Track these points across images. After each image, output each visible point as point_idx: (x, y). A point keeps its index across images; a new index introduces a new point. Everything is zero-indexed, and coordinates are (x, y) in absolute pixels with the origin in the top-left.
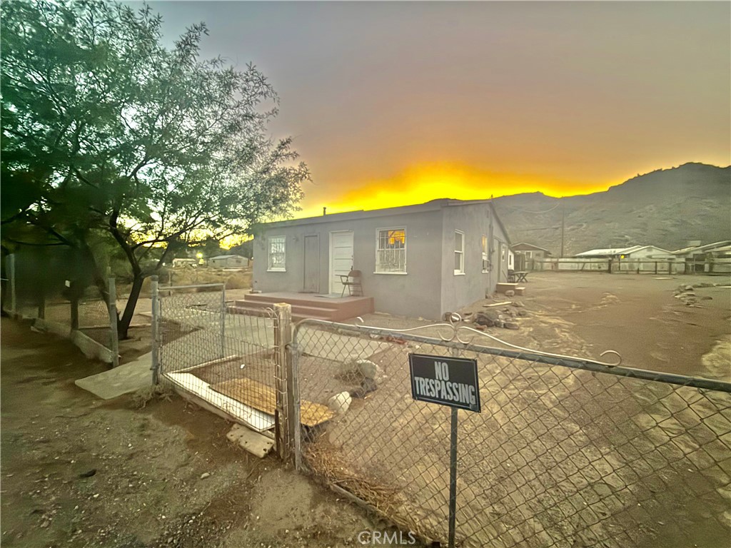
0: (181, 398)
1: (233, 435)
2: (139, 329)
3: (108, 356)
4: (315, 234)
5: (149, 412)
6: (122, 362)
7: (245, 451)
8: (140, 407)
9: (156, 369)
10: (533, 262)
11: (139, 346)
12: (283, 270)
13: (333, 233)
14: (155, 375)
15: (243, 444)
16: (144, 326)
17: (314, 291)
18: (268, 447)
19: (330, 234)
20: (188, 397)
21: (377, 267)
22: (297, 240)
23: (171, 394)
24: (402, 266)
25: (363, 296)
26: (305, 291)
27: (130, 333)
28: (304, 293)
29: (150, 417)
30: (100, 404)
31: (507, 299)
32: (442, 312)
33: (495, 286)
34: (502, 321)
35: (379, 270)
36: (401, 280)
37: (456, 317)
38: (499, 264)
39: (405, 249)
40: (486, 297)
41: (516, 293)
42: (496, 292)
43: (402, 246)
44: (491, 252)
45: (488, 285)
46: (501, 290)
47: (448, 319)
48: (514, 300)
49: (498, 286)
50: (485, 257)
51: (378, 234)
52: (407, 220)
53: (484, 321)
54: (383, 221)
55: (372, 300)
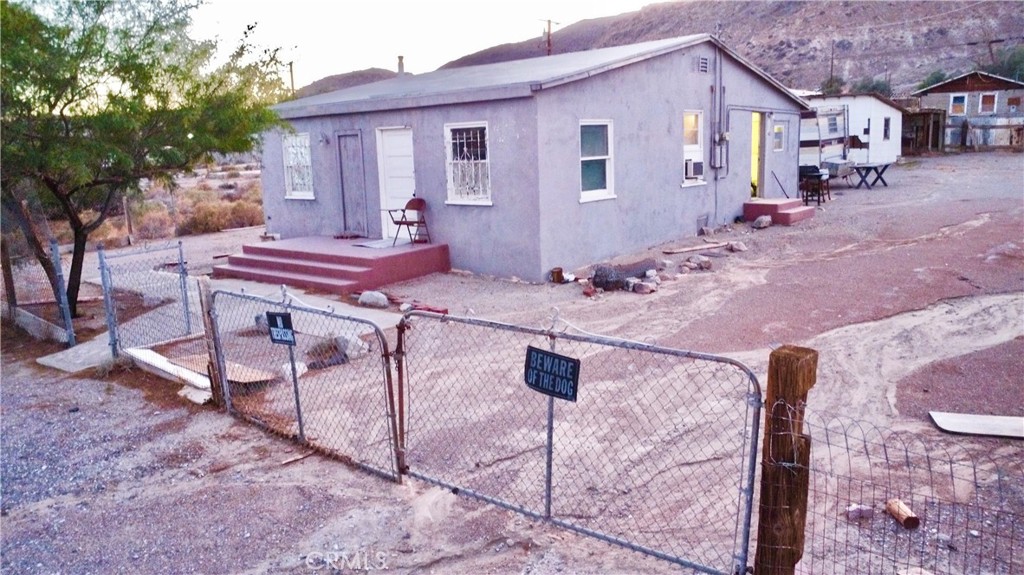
0: (139, 369)
1: (181, 393)
2: (89, 304)
3: (62, 335)
4: (353, 133)
5: (113, 380)
6: (78, 341)
7: (190, 401)
8: (104, 376)
9: (114, 344)
10: (964, 127)
11: (93, 325)
12: (310, 196)
13: (382, 130)
14: (115, 351)
15: (189, 397)
16: (96, 301)
17: (361, 234)
18: (208, 398)
19: (378, 133)
20: (146, 368)
21: (449, 192)
22: (328, 142)
23: (131, 365)
24: (485, 191)
25: (430, 242)
26: (348, 233)
27: (80, 310)
28: (342, 237)
29: (114, 384)
30: (67, 375)
31: (742, 237)
32: (546, 268)
33: (736, 208)
34: (633, 281)
35: (453, 198)
36: (484, 215)
37: (567, 276)
38: (761, 160)
39: (487, 161)
40: (701, 233)
41: (774, 223)
42: (737, 220)
43: (483, 157)
44: (717, 141)
45: (709, 208)
46: (749, 215)
47: (557, 277)
48: (756, 235)
49: (747, 207)
50: (696, 153)
51: (448, 135)
52: (488, 112)
53: (605, 281)
54: (454, 112)
55: (445, 249)
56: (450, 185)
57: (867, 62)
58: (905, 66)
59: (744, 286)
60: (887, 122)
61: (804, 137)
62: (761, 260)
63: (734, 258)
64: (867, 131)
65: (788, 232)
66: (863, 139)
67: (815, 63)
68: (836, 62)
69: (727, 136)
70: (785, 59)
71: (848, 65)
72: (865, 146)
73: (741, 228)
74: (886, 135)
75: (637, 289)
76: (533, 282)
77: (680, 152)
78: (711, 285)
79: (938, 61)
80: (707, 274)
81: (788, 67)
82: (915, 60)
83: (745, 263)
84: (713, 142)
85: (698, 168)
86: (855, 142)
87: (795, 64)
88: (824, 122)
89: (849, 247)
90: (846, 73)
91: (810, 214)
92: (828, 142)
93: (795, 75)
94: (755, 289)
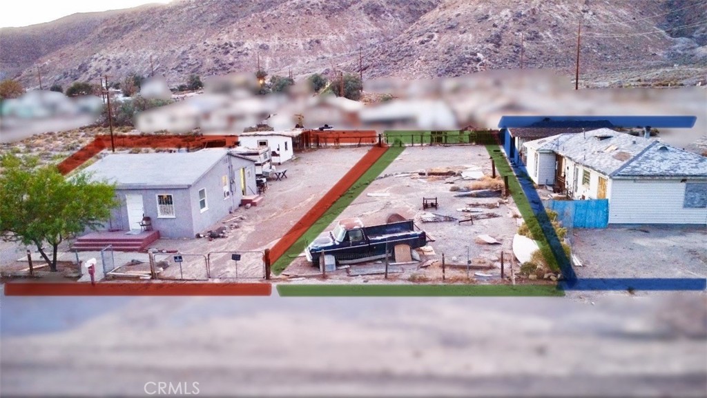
19: (127, 196)
21: (159, 214)
25: (152, 230)
26: (114, 229)
31: (242, 213)
32: (195, 234)
33: (239, 202)
34: (221, 235)
35: (160, 216)
36: (173, 221)
37: (201, 236)
38: (244, 183)
39: (173, 205)
40: (230, 213)
41: (252, 205)
42: (240, 206)
43: (171, 203)
44: (232, 182)
45: (232, 204)
46: (244, 203)
47: (198, 236)
48: (247, 212)
49: (242, 200)
50: (227, 189)
51: (157, 198)
52: (173, 191)
53: (213, 236)
54: (160, 191)
55: (158, 232)
56: (159, 212)
57: (278, 58)
58: (300, 61)
59: (250, 232)
60: (286, 143)
61: (257, 173)
62: (252, 222)
63: (244, 222)
64: (278, 150)
65: (257, 209)
66: (277, 152)
67: (248, 58)
68: (260, 58)
69: (235, 180)
70: (229, 55)
71: (268, 60)
72: (278, 155)
73: (242, 209)
74: (286, 149)
75: (223, 237)
76: (192, 239)
77: (222, 190)
78: (241, 233)
79: (317, 59)
80: (238, 229)
81: (231, 59)
82: (305, 58)
83: (248, 224)
84: (231, 183)
85: (228, 194)
86: (274, 154)
87: (235, 58)
88: (262, 156)
89: (274, 214)
90: (267, 65)
91: (262, 200)
92: (264, 163)
93: (236, 65)
94: (253, 233)
